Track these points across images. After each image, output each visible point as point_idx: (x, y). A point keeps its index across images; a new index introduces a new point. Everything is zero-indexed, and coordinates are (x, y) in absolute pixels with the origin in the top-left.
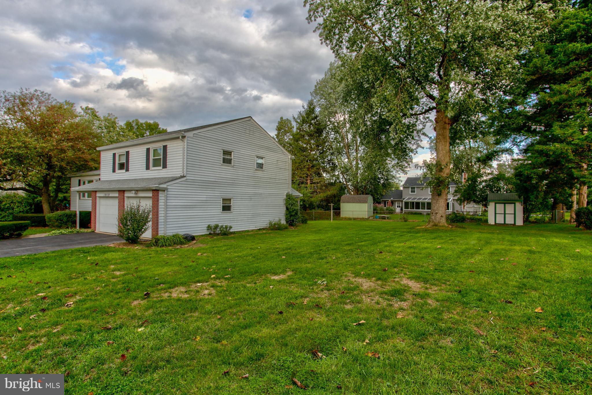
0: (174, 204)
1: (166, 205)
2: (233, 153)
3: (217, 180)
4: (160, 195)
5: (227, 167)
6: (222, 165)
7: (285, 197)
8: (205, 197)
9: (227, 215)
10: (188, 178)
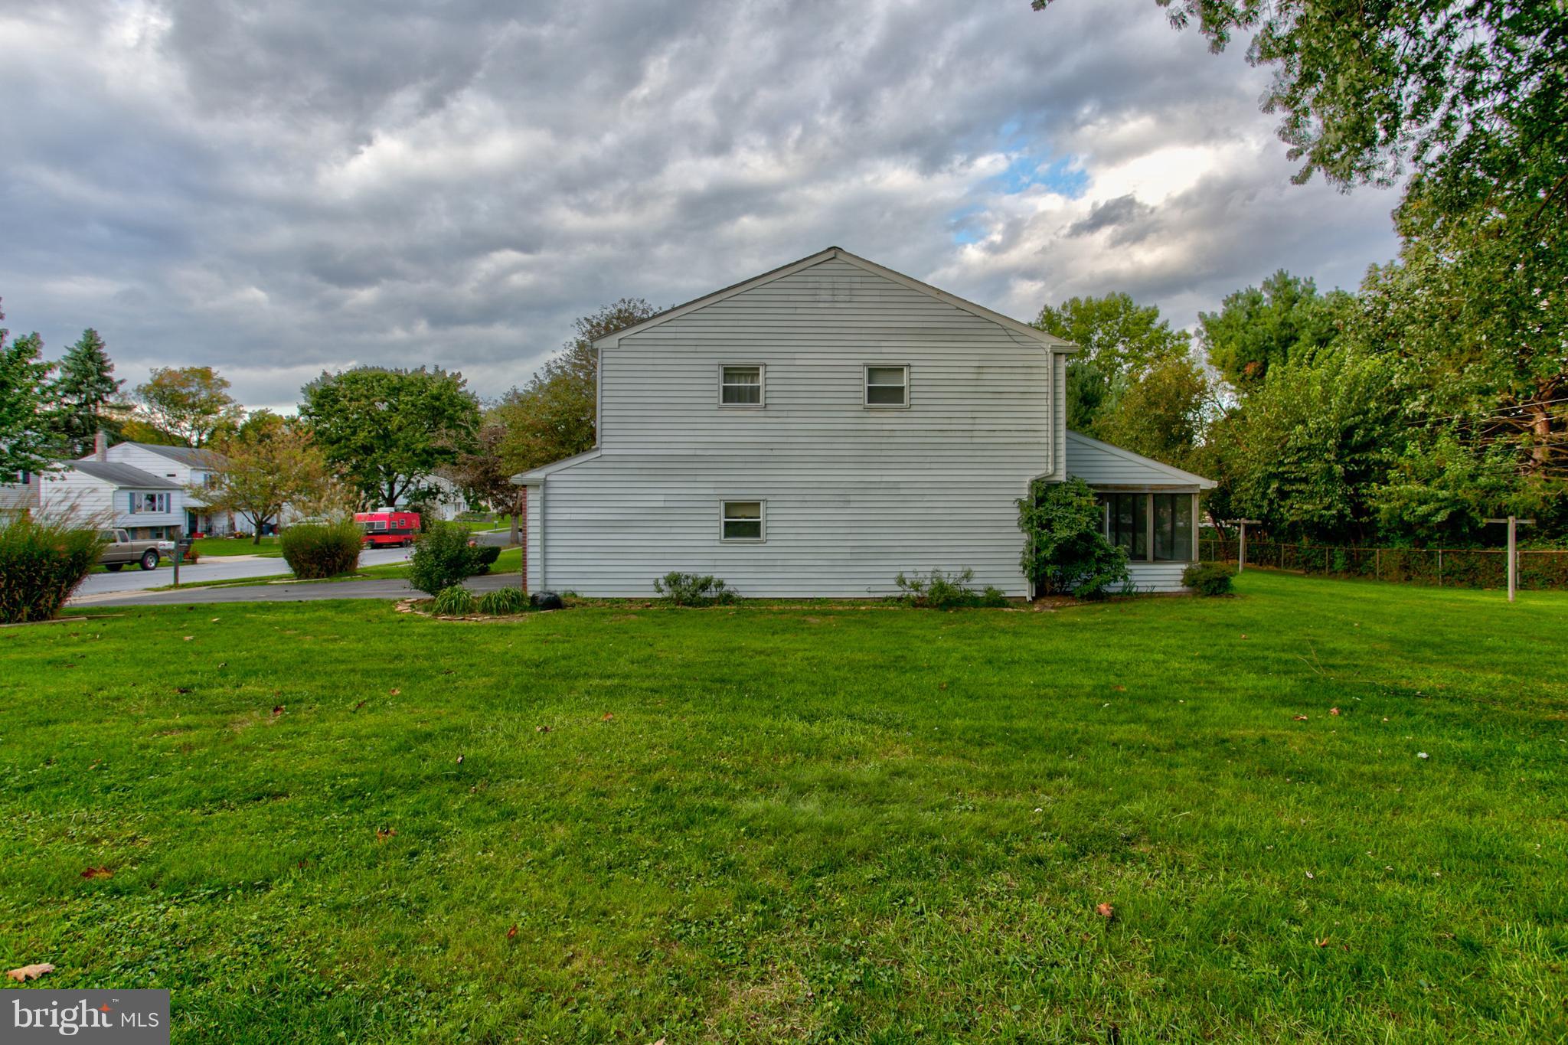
0: (567, 517)
1: (545, 521)
2: (761, 371)
3: (699, 452)
4: (530, 497)
5: (742, 414)
6: (720, 409)
7: (1025, 494)
8: (662, 498)
9: (742, 549)
10: (604, 452)
